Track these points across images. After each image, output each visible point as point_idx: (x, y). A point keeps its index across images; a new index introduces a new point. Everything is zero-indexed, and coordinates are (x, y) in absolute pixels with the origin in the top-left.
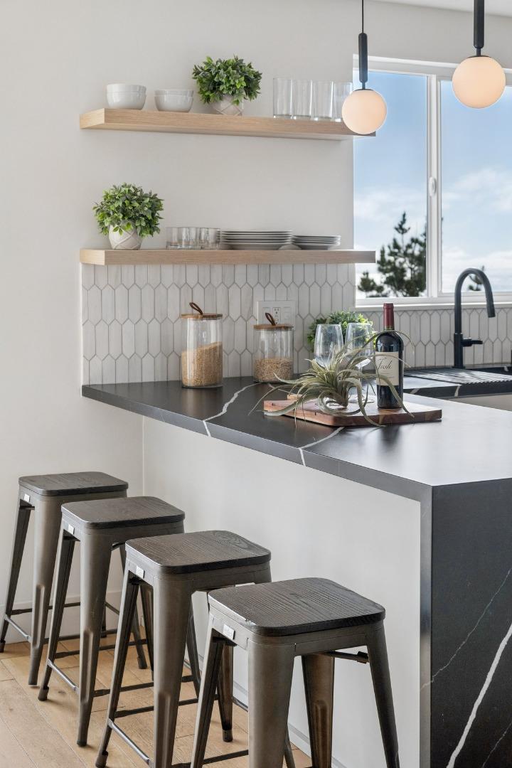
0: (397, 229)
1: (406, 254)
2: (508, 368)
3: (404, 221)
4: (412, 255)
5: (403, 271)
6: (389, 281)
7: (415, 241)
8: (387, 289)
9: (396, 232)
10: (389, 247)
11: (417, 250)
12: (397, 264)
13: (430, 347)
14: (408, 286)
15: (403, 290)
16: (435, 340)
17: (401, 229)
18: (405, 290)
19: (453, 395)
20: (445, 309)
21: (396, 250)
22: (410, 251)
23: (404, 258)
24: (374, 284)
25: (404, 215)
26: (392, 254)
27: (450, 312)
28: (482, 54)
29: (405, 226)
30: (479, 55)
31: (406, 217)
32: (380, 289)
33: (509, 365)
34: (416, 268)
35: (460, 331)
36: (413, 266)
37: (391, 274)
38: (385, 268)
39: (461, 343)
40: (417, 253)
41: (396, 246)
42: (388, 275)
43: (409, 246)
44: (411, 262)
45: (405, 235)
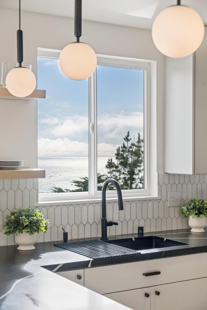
0: (124, 139)
1: (129, 151)
2: (135, 238)
3: (128, 136)
4: (132, 151)
5: (127, 159)
6: (121, 163)
7: (133, 145)
8: (120, 167)
9: (124, 141)
10: (121, 147)
11: (134, 149)
12: (125, 155)
13: (88, 226)
14: (130, 166)
15: (127, 167)
16: (91, 221)
17: (127, 139)
18: (129, 168)
19: (88, 266)
20: (97, 203)
21: (125, 149)
22: (131, 149)
23: (128, 153)
24: (115, 165)
25: (128, 133)
26: (123, 151)
27: (100, 204)
28: (80, 41)
29: (129, 138)
30: (78, 41)
31: (129, 134)
32: (117, 167)
33: (137, 236)
34: (134, 157)
35: (105, 217)
36: (132, 156)
37: (122, 160)
38: (119, 157)
39: (106, 224)
40: (134, 150)
41: (124, 147)
42: (120, 161)
43: (130, 147)
44: (131, 155)
45: (129, 142)
